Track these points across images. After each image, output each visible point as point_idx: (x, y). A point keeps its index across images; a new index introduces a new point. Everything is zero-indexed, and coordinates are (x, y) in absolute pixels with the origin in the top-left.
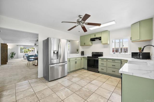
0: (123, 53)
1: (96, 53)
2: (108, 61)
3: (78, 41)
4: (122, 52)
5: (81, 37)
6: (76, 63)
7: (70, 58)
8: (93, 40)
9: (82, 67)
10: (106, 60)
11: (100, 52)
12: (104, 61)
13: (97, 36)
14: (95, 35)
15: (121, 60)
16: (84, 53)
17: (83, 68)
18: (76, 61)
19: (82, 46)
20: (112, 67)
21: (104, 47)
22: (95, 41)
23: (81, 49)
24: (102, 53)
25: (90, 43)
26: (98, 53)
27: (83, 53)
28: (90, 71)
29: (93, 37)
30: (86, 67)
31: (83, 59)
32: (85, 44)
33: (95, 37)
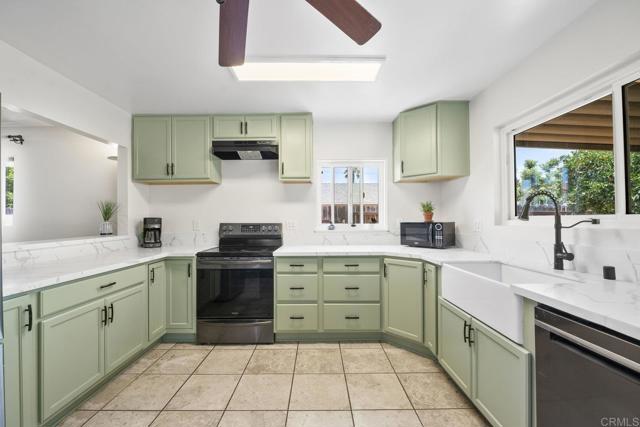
1: (245, 226)
3: (116, 146)
4: (359, 222)
5: (135, 118)
6: (107, 314)
7: (38, 293)
8: (226, 151)
9: (159, 330)
11: (267, 225)
12: (304, 269)
13: (257, 133)
14: (243, 127)
15: (381, 258)
16: (159, 230)
18: (109, 299)
19: (147, 187)
21: (289, 198)
22: (237, 157)
23: (136, 206)
24: (280, 225)
25: (209, 166)
26: (257, 226)
28: (216, 344)
29: (232, 134)
30: (189, 324)
31: (161, 272)
32: (170, 169)
33: (242, 138)
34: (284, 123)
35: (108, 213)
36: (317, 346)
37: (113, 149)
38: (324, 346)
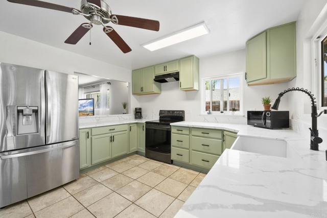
0: (229, 113)
1: (169, 111)
2: (194, 133)
3: (127, 83)
4: (226, 110)
5: (133, 71)
6: (112, 139)
7: (91, 128)
8: (160, 80)
9: (133, 149)
10: (187, 132)
11: (177, 111)
12: (182, 132)
13: (171, 70)
14: (165, 68)
15: (222, 131)
16: (141, 112)
17: (137, 153)
18: (113, 134)
19: (139, 96)
20: (202, 148)
21: (188, 98)
22: (166, 81)
23: (134, 103)
24: (183, 112)
25: (154, 87)
26: (173, 112)
27: (138, 113)
28: (151, 159)
29: (161, 72)
30: (143, 149)
31: (134, 128)
32: (142, 89)
33: (166, 73)
34: (181, 62)
35: (125, 106)
36: (188, 170)
37: (127, 84)
38: (192, 171)
